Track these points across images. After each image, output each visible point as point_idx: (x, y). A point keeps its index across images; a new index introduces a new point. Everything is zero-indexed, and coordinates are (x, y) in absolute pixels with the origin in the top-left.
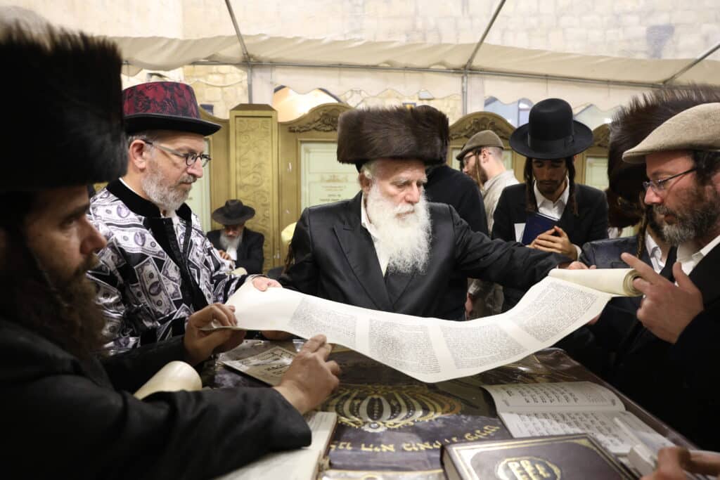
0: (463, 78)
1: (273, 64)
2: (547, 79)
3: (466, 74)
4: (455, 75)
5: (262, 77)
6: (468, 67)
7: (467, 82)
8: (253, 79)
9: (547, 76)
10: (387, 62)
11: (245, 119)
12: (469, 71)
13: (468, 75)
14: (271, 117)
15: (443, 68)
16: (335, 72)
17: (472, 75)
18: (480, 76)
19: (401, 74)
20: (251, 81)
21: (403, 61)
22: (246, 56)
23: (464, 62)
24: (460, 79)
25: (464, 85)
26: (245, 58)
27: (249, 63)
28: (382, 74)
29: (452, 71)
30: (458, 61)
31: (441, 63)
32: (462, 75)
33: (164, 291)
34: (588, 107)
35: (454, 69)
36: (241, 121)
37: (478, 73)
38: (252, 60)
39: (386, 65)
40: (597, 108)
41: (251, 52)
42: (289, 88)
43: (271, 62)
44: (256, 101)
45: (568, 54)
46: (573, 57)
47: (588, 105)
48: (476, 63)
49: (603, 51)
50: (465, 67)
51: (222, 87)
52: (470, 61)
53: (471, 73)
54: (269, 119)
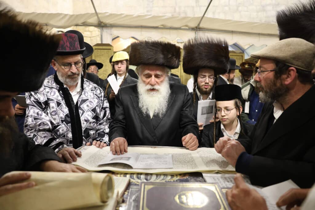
0: (195, 32)
1: (112, 26)
2: (232, 33)
3: (197, 30)
4: (192, 31)
5: (107, 32)
6: (198, 27)
7: (198, 34)
8: (103, 32)
9: (232, 31)
10: (162, 25)
11: (99, 50)
12: (198, 29)
13: (198, 31)
14: (110, 49)
15: (187, 28)
16: (140, 30)
17: (200, 31)
18: (203, 31)
19: (168, 31)
20: (102, 33)
21: (169, 25)
22: (100, 22)
23: (196, 25)
24: (194, 33)
25: (196, 35)
26: (99, 23)
27: (101, 25)
28: (160, 30)
29: (191, 29)
30: (193, 25)
31: (186, 26)
32: (195, 31)
33: (58, 115)
34: (251, 46)
35: (192, 28)
36: (97, 51)
37: (202, 30)
38: (102, 24)
39: (162, 27)
40: (255, 46)
41: (101, 21)
42: (121, 38)
43: (111, 25)
44: (104, 42)
45: (242, 22)
46: (243, 23)
47: (251, 44)
48: (201, 26)
49: (256, 20)
50: (196, 27)
51: (90, 37)
52: (199, 25)
53: (199, 30)
54: (110, 50)
